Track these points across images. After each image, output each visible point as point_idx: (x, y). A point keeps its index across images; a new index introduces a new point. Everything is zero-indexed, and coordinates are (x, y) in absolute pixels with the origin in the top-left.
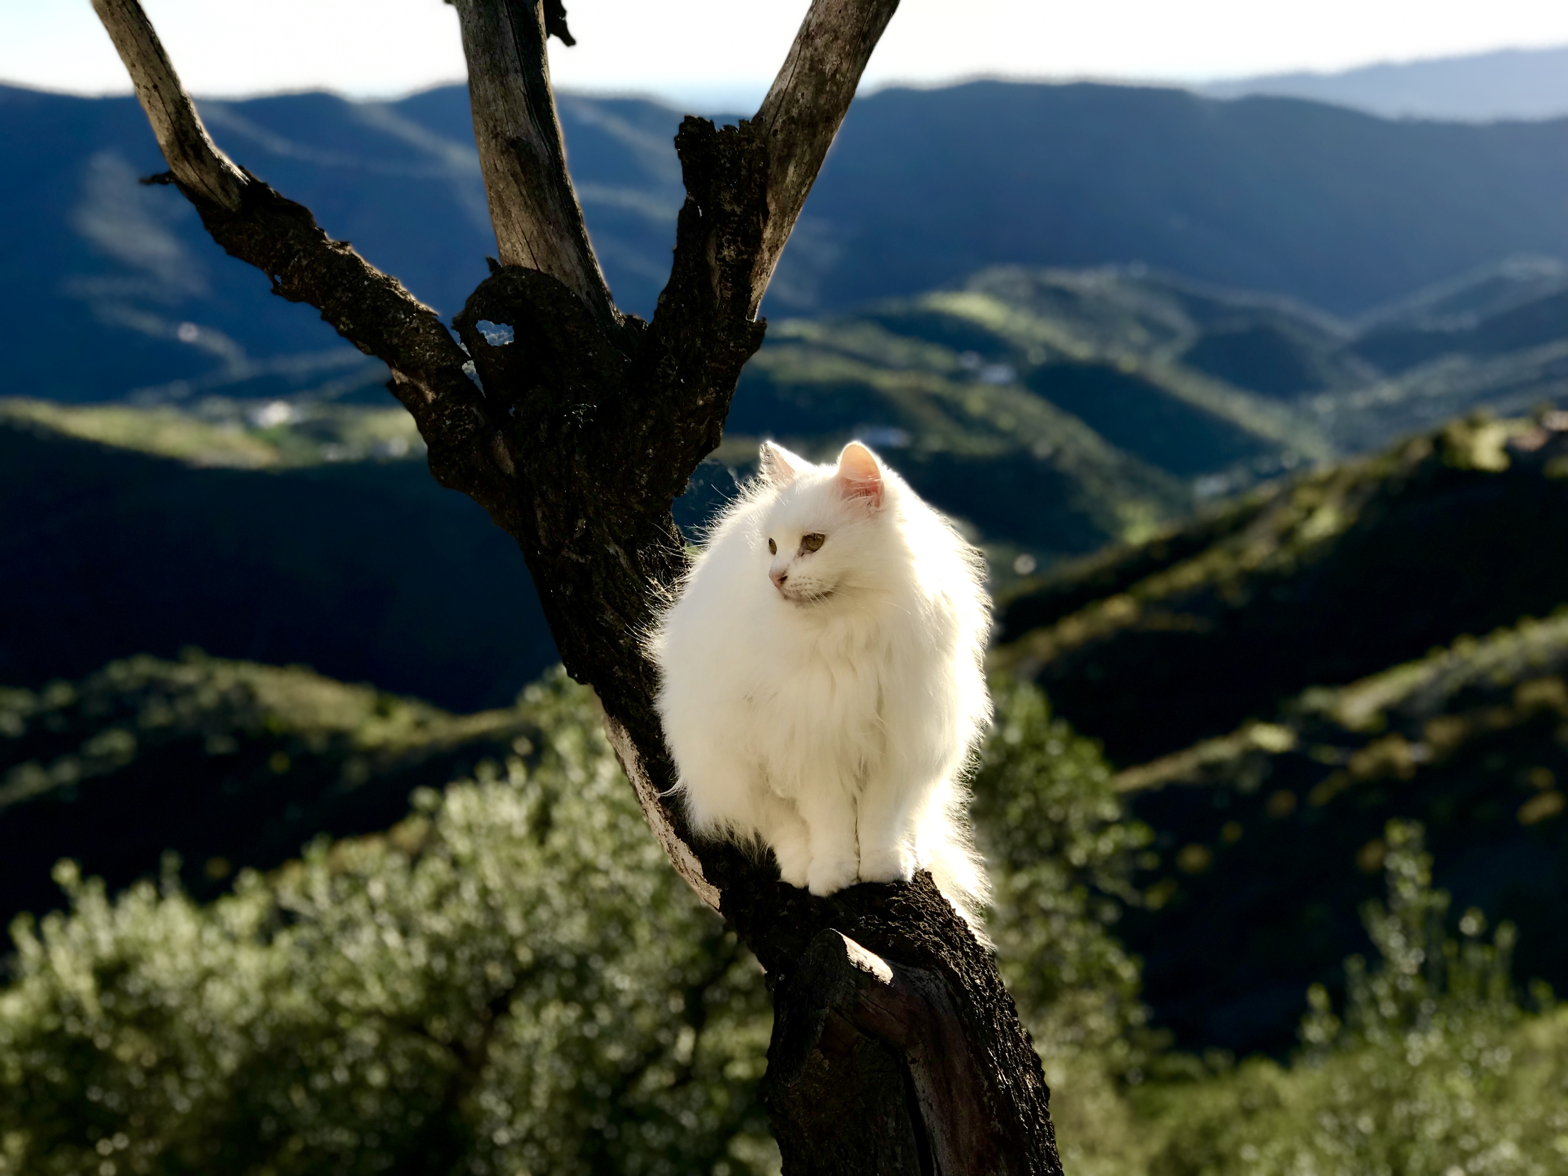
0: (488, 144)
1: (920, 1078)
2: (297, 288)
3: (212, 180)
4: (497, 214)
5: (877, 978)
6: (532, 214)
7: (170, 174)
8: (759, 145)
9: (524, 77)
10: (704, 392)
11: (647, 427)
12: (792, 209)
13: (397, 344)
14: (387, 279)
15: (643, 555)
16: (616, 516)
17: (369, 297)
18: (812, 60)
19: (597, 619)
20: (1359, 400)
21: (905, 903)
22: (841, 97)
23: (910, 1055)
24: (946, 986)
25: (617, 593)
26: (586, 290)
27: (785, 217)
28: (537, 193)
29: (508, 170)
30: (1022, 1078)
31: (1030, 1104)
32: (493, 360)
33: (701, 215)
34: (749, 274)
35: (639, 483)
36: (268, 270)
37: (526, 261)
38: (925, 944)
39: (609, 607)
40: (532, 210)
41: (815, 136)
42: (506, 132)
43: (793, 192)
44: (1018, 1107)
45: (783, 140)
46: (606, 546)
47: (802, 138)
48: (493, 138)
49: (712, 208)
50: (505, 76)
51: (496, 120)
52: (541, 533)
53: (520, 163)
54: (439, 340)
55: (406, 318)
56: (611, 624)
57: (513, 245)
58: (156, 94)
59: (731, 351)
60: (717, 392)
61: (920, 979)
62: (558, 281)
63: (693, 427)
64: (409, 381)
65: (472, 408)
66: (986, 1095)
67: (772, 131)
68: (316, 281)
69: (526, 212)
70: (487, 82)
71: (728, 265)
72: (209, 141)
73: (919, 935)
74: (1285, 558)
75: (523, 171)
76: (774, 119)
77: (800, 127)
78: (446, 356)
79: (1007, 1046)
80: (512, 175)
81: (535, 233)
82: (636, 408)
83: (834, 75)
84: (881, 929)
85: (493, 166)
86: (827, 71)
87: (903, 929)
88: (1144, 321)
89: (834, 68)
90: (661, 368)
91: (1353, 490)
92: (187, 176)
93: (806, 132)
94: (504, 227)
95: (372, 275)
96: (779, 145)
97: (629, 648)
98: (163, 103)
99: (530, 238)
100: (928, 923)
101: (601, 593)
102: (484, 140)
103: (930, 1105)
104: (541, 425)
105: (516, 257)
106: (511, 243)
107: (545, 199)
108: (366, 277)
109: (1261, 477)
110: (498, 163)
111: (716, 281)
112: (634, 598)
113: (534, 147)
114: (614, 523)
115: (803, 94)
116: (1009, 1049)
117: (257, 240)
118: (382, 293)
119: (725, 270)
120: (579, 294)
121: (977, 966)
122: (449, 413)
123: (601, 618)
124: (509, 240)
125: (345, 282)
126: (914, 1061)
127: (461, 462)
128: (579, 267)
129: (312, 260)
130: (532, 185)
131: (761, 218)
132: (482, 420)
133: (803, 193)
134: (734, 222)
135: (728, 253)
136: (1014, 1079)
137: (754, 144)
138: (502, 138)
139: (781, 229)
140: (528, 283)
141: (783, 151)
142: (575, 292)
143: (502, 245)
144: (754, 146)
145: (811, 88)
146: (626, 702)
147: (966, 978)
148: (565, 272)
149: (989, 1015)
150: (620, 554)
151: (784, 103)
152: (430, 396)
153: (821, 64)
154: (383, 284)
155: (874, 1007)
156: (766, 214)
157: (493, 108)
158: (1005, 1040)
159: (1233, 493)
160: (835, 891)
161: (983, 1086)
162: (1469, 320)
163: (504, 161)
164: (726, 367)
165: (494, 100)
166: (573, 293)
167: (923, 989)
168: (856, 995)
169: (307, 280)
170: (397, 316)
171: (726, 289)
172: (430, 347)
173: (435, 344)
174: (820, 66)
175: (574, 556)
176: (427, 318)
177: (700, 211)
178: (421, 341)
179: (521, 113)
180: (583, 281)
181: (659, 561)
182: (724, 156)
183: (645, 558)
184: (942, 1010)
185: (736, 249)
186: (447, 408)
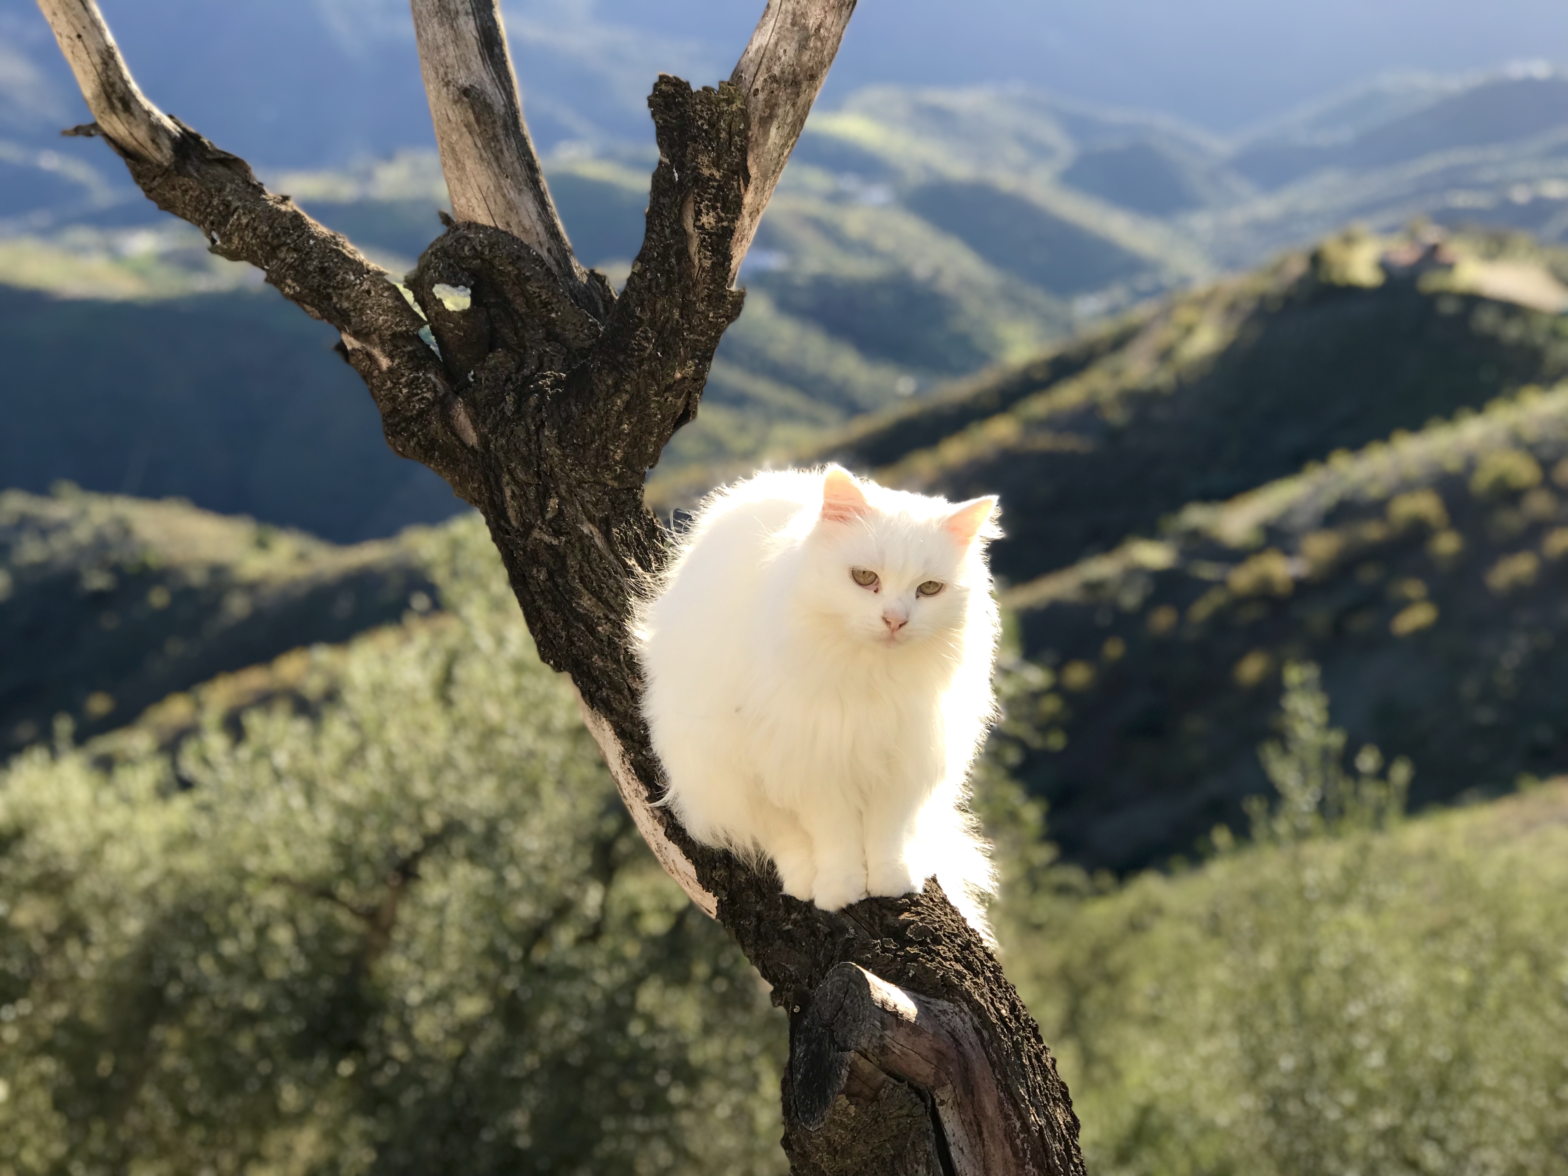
0: (439, 92)
1: (949, 1121)
2: (237, 248)
3: (142, 134)
4: (450, 167)
5: (902, 1017)
6: (488, 167)
7: (95, 126)
8: (739, 106)
9: (475, 19)
10: (683, 364)
11: (623, 402)
12: (774, 172)
13: (348, 308)
14: (334, 237)
15: (619, 534)
16: (590, 493)
17: (316, 258)
18: (794, 14)
19: (574, 605)
20: (1237, 216)
21: (921, 924)
22: (825, 53)
23: (938, 1097)
24: (971, 1019)
25: (593, 576)
26: (547, 246)
27: (766, 180)
28: (492, 144)
29: (462, 121)
30: (1054, 1114)
31: (1063, 1143)
32: (452, 325)
33: (677, 179)
34: (729, 242)
35: (614, 459)
36: (204, 227)
37: (483, 219)
38: (948, 974)
39: (586, 592)
40: (488, 163)
41: (798, 95)
42: (458, 79)
43: (775, 155)
44: (1052, 1149)
45: (765, 100)
46: (579, 525)
47: (785, 98)
48: (444, 86)
49: (689, 172)
50: (455, 19)
51: (447, 67)
52: (511, 513)
53: (474, 113)
54: (393, 303)
55: (356, 279)
56: (588, 611)
57: (468, 201)
58: (80, 44)
59: (710, 322)
60: (697, 365)
61: (945, 1012)
62: (518, 239)
63: (671, 401)
64: (363, 347)
65: (429, 375)
66: (1018, 1137)
67: (752, 91)
68: (258, 240)
69: (481, 166)
70: (436, 25)
71: (708, 234)
72: (137, 92)
73: (940, 963)
74: (1164, 378)
75: (478, 121)
76: (755, 77)
77: (782, 86)
78: (401, 321)
79: (1037, 1082)
80: (466, 126)
81: (492, 188)
82: (610, 382)
83: (818, 29)
84: (899, 956)
85: (445, 116)
86: (810, 25)
87: (923, 957)
88: (1023, 139)
89: (818, 23)
90: (636, 340)
91: (1232, 308)
92: (115, 129)
93: (789, 91)
94: (458, 180)
95: (318, 233)
96: (760, 106)
97: (609, 636)
98: (88, 53)
99: (487, 193)
100: (947, 947)
101: (577, 577)
102: (434, 88)
103: (961, 1149)
104: (507, 397)
105: (471, 213)
106: (467, 198)
107: (501, 151)
108: (312, 236)
109: (1140, 296)
110: (450, 113)
111: (694, 249)
112: (611, 581)
113: (489, 95)
114: (587, 501)
115: (785, 51)
116: (1039, 1084)
117: (192, 196)
118: (329, 252)
119: (705, 238)
120: (540, 252)
121: (1000, 992)
122: (406, 381)
123: (578, 604)
124: (464, 195)
125: (289, 241)
126: (942, 1103)
127: (420, 433)
128: (539, 223)
129: (252, 218)
130: (487, 136)
131: (741, 182)
132: (440, 388)
133: (785, 154)
134: (713, 187)
135: (708, 220)
136: (1047, 1117)
137: (734, 105)
138: (454, 86)
139: (762, 193)
140: (486, 242)
141: (764, 112)
142: (536, 249)
143: (456, 200)
144: (734, 107)
145: (793, 44)
146: (608, 695)
147: (992, 1010)
148: (524, 228)
149: (1017, 1048)
150: (595, 534)
151: (765, 60)
152: (385, 363)
153: (804, 18)
154: (329, 242)
155: (900, 1047)
156: (747, 179)
157: (443, 54)
158: (1035, 1074)
159: (1113, 311)
160: (844, 906)
161: (1015, 1127)
162: (1345, 134)
163: (457, 112)
164: (705, 338)
165: (444, 45)
166: (533, 251)
167: (948, 1024)
168: (881, 1037)
169: (248, 240)
170: (346, 278)
171: (705, 258)
172: (383, 311)
173: (389, 307)
174: (803, 21)
175: (546, 538)
176: (378, 279)
177: (676, 175)
178: (374, 304)
179: (473, 58)
180: (544, 237)
181: (635, 538)
182: (701, 117)
183: (621, 536)
184: (969, 1046)
185: (715, 216)
186: (403, 375)
